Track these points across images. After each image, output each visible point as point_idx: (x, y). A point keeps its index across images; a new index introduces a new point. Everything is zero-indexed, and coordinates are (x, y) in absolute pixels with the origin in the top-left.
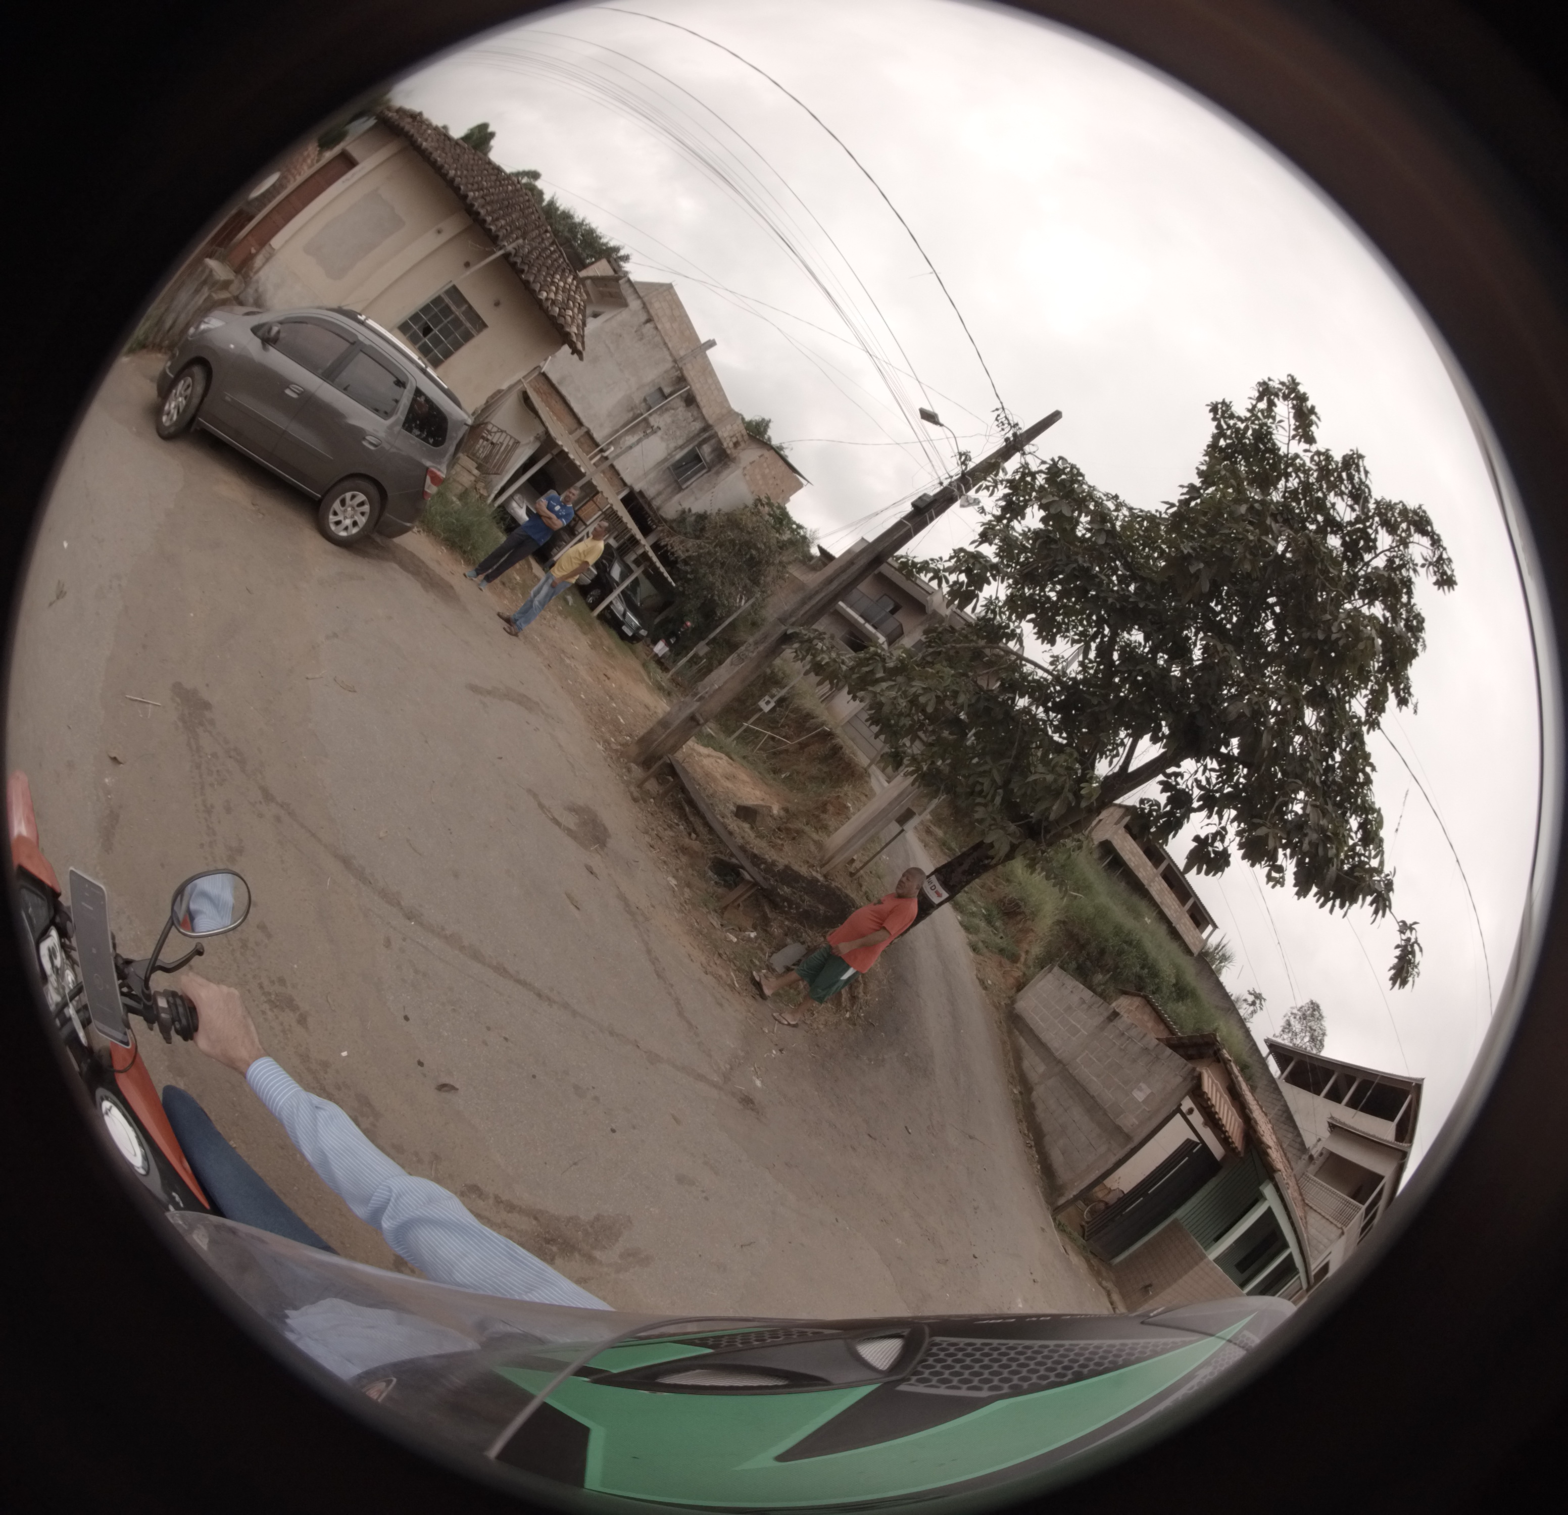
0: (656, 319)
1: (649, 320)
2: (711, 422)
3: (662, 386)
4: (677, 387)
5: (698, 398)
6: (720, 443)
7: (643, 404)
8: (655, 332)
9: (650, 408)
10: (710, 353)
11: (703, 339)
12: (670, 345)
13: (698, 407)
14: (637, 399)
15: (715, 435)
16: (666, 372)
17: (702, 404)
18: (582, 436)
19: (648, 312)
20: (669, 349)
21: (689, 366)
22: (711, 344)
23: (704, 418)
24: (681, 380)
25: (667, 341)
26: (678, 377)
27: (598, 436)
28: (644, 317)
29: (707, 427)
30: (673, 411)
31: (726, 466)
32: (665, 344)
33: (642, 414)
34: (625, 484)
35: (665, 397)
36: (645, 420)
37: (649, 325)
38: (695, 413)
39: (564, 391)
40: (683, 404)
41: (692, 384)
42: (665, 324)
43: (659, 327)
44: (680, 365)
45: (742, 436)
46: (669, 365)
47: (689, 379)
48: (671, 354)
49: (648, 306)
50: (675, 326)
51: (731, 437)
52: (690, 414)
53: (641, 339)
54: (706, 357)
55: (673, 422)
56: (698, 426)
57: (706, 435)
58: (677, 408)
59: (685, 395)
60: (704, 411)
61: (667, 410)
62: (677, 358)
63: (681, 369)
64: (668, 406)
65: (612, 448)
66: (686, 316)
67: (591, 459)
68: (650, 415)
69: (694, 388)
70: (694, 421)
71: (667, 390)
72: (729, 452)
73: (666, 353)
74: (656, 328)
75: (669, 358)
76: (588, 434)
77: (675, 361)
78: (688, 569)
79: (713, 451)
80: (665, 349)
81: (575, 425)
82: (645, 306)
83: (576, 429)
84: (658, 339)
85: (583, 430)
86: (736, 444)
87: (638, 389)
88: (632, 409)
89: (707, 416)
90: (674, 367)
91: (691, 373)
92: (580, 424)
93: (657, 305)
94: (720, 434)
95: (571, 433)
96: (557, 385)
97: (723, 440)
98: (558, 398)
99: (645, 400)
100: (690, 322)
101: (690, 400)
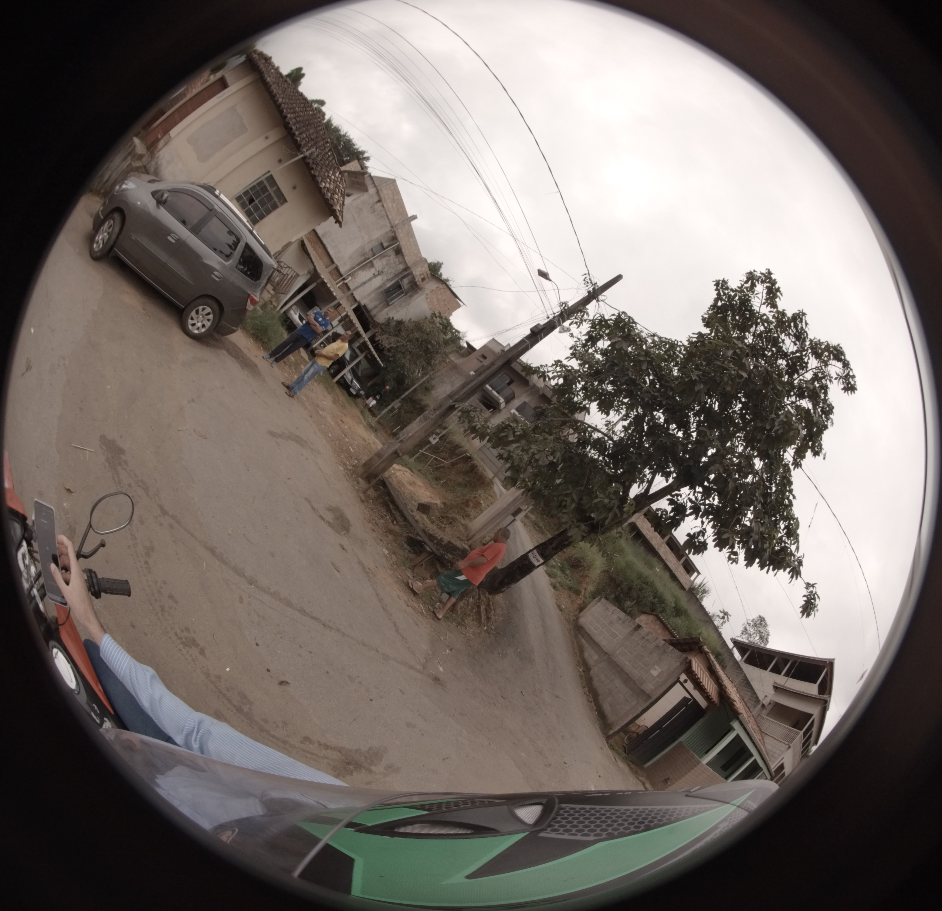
0: (383, 200)
1: (379, 201)
2: (409, 265)
3: (383, 242)
4: (392, 243)
5: (403, 250)
6: (414, 278)
7: (371, 252)
8: (382, 208)
9: (374, 255)
10: (413, 223)
11: (410, 214)
12: (390, 217)
13: (403, 255)
14: (368, 248)
15: (411, 273)
16: (386, 233)
17: (405, 254)
18: (333, 270)
19: (379, 196)
20: (389, 219)
21: (400, 230)
22: (414, 217)
23: (405, 262)
24: (394, 239)
25: (388, 214)
26: (392, 237)
27: (342, 270)
28: (376, 199)
29: (407, 268)
30: (387, 258)
31: (416, 292)
32: (387, 216)
33: (369, 258)
34: (355, 300)
35: (384, 249)
36: (371, 262)
37: (379, 204)
38: (401, 259)
39: (325, 241)
40: (394, 253)
41: (401, 242)
42: (388, 204)
43: (385, 205)
44: (395, 229)
45: (427, 274)
46: (388, 229)
47: (399, 238)
48: (390, 223)
49: (380, 192)
50: (394, 205)
51: (421, 275)
52: (398, 260)
53: (374, 212)
54: (410, 225)
55: (387, 264)
56: (401, 267)
57: (406, 273)
58: (390, 256)
59: (396, 248)
60: (406, 258)
61: (384, 256)
62: (393, 225)
63: (395, 232)
64: (385, 254)
65: (350, 278)
66: (402, 200)
67: (337, 284)
68: (374, 259)
69: (401, 244)
70: (400, 264)
71: (385, 245)
72: (418, 284)
73: (388, 222)
74: (383, 206)
75: (389, 225)
76: (337, 269)
77: (392, 227)
78: (390, 354)
79: (410, 282)
80: (387, 219)
81: (330, 263)
82: (378, 192)
83: (329, 266)
84: (383, 213)
85: (334, 266)
86: (423, 279)
87: (368, 243)
88: (364, 255)
89: (407, 262)
90: (391, 230)
91: (400, 235)
92: (333, 262)
93: (385, 192)
94: (414, 273)
95: (327, 267)
96: (321, 237)
97: (415, 277)
98: (321, 246)
99: (372, 250)
100: (403, 203)
101: (398, 251)
